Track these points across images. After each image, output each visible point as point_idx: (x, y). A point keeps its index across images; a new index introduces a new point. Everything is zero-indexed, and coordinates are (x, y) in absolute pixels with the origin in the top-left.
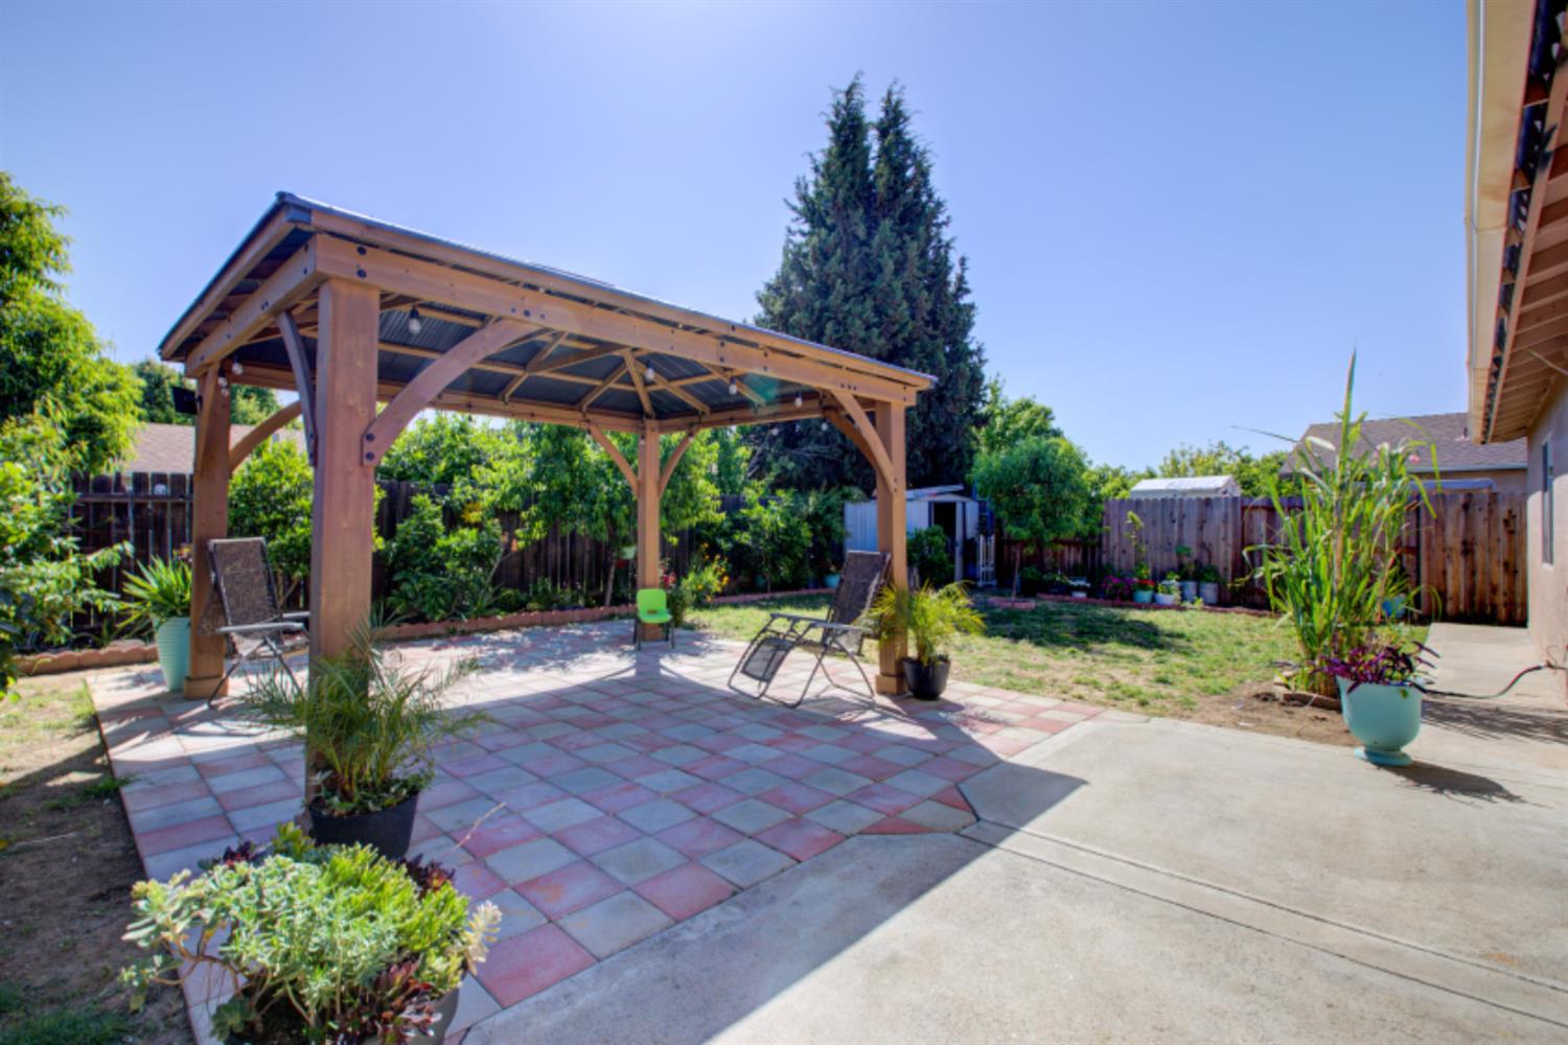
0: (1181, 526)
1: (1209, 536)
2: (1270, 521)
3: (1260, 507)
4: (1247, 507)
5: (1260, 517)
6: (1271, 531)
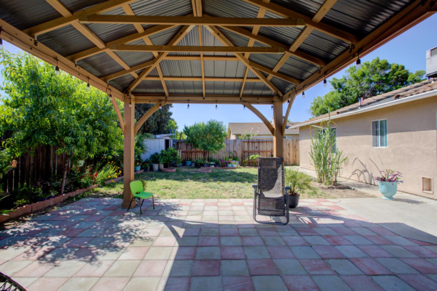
0: (229, 146)
1: (236, 149)
2: (248, 145)
3: (246, 142)
4: (244, 142)
5: (246, 144)
6: (248, 147)
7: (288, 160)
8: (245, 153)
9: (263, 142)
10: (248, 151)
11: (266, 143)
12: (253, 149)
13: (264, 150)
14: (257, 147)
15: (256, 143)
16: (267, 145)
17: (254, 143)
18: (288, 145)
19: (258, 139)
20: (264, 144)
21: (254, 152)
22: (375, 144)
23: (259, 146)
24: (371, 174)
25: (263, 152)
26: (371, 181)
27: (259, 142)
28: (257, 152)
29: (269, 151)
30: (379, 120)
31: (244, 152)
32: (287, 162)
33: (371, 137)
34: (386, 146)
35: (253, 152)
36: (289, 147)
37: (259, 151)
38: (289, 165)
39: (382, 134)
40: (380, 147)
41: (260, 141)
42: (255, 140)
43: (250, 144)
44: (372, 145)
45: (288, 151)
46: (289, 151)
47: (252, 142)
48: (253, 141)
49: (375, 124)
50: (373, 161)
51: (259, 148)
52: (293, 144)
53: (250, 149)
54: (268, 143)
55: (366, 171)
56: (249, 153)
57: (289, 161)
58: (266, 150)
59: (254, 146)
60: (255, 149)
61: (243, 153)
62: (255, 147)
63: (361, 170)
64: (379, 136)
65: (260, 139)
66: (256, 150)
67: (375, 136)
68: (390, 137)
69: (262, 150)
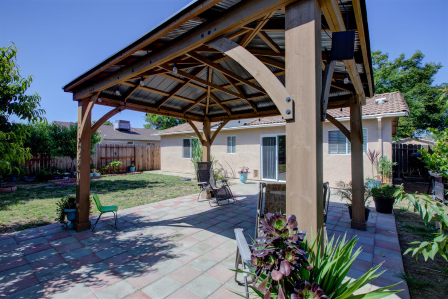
2: (106, 151)
3: (104, 147)
4: (101, 147)
5: (104, 150)
6: (106, 153)
7: (146, 166)
8: (103, 159)
9: (122, 148)
10: (106, 157)
11: (125, 149)
12: (112, 155)
13: (124, 156)
14: (116, 154)
15: (115, 149)
16: (126, 151)
17: (112, 149)
18: (147, 151)
19: (117, 145)
20: (124, 149)
21: (113, 159)
22: (228, 151)
23: (118, 152)
24: (226, 171)
25: (122, 158)
26: (226, 176)
27: (118, 148)
28: (116, 158)
29: (129, 157)
30: (231, 136)
31: (101, 158)
32: (146, 167)
33: (226, 147)
34: (235, 152)
35: (111, 159)
36: (148, 153)
37: (118, 157)
38: (148, 170)
39: (233, 145)
40: (232, 153)
41: (120, 146)
42: (113, 145)
43: (109, 149)
44: (226, 152)
45: (146, 157)
46: (148, 156)
47: (111, 148)
48: (112, 146)
49: (229, 138)
50: (228, 162)
51: (118, 154)
52: (151, 150)
53: (109, 155)
54: (127, 149)
55: (222, 169)
56: (106, 159)
57: (148, 166)
58: (125, 156)
59: (112, 152)
60: (113, 155)
61: (100, 160)
62: (114, 153)
63: (219, 169)
64: (231, 147)
65: (119, 144)
66: (115, 156)
67: (228, 146)
68: (237, 147)
69: (121, 156)
